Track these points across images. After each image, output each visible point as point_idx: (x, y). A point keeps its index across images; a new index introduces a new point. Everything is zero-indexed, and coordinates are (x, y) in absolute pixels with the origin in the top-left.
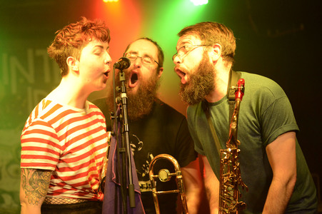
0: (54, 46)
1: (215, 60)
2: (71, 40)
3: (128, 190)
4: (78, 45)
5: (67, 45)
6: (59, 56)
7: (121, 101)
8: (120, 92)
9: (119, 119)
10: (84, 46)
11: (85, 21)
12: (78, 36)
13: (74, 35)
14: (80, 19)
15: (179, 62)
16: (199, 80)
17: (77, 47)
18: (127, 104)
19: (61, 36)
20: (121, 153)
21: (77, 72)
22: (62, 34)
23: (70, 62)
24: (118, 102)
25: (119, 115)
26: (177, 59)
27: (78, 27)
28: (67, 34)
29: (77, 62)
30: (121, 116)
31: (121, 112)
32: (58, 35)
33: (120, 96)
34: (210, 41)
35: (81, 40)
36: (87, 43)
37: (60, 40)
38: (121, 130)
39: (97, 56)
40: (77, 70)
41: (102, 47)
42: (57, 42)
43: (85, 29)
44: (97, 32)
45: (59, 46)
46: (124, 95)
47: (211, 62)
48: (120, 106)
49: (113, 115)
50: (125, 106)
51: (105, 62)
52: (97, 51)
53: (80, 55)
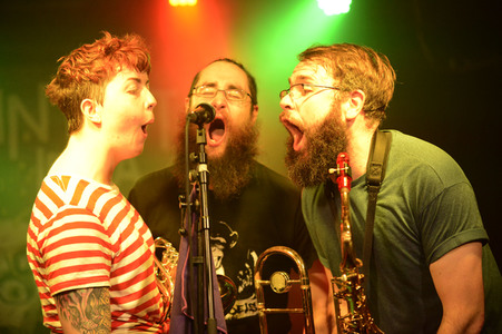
0: (57, 83)
1: (350, 117)
2: (87, 72)
3: (206, 327)
4: (99, 79)
5: (81, 80)
6: (67, 100)
7: (199, 178)
8: (197, 162)
9: (193, 207)
10: (109, 80)
11: (109, 39)
12: (98, 65)
13: (91, 63)
14: (101, 36)
15: (288, 107)
16: (319, 149)
17: (97, 83)
18: (208, 184)
19: (68, 66)
20: (196, 265)
21: (98, 125)
22: (70, 61)
23: (87, 108)
24: (193, 180)
25: (193, 201)
26: (286, 100)
27: (99, 48)
28: (80, 61)
29: (98, 107)
30: (197, 203)
31: (197, 196)
32: (64, 63)
33: (196, 168)
34: (348, 82)
35: (104, 71)
36: (114, 74)
37: (69, 72)
38: (196, 226)
39: (132, 96)
40: (98, 121)
41: (138, 81)
42: (62, 76)
43: (109, 52)
44: (130, 56)
45: (65, 81)
46: (203, 168)
47: (343, 119)
48: (197, 186)
49: (184, 201)
50: (204, 187)
51: (146, 106)
52: (132, 87)
53: (103, 95)
